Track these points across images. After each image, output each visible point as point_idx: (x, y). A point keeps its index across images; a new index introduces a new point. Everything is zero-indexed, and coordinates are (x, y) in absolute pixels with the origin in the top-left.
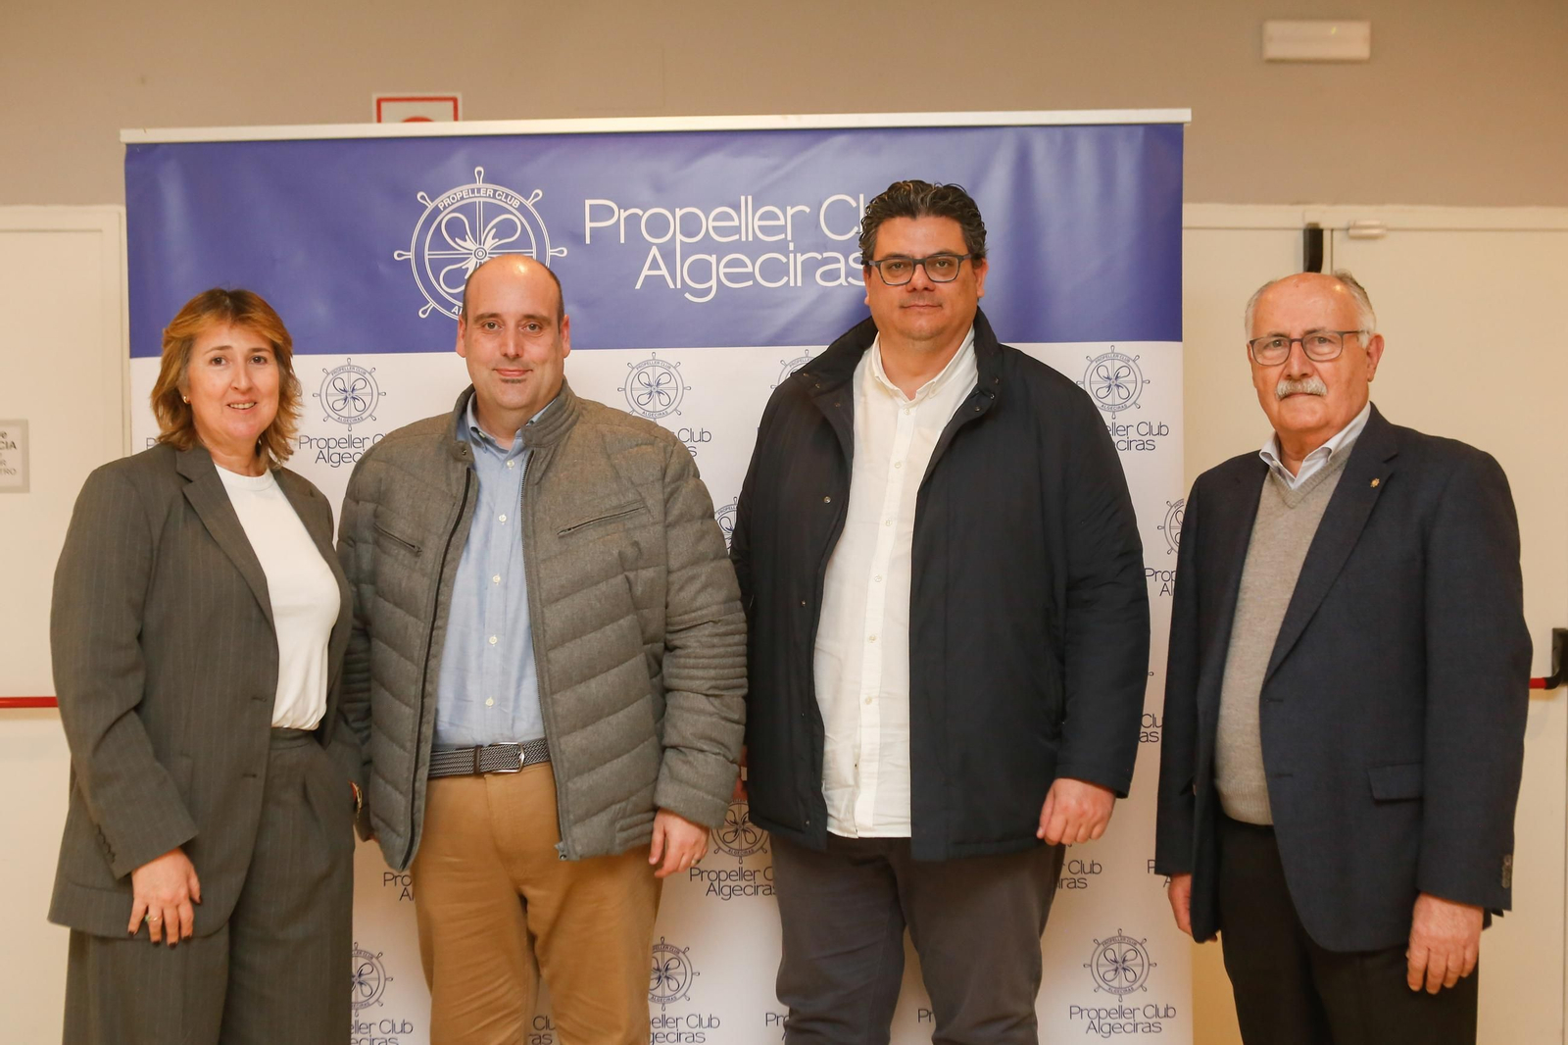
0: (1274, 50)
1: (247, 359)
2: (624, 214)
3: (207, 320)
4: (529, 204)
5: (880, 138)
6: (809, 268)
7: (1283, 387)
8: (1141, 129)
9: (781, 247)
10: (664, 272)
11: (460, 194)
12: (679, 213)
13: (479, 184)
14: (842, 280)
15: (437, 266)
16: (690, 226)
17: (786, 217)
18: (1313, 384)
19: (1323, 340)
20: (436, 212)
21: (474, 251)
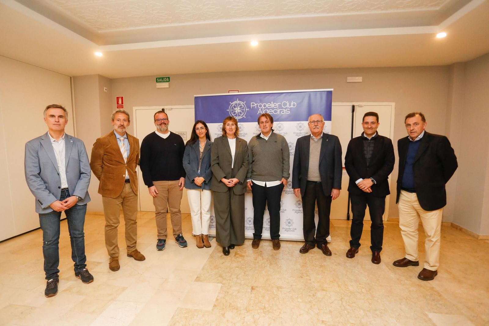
0: (348, 81)
1: (231, 125)
2: (256, 104)
3: (227, 120)
4: (244, 103)
5: (290, 93)
6: (280, 111)
7: (314, 127)
8: (326, 92)
9: (277, 109)
10: (261, 112)
11: (235, 102)
12: (263, 104)
13: (238, 101)
14: (285, 113)
15: (232, 111)
16: (265, 106)
17: (277, 105)
18: (318, 127)
19: (319, 122)
20: (232, 105)
21: (238, 110)
